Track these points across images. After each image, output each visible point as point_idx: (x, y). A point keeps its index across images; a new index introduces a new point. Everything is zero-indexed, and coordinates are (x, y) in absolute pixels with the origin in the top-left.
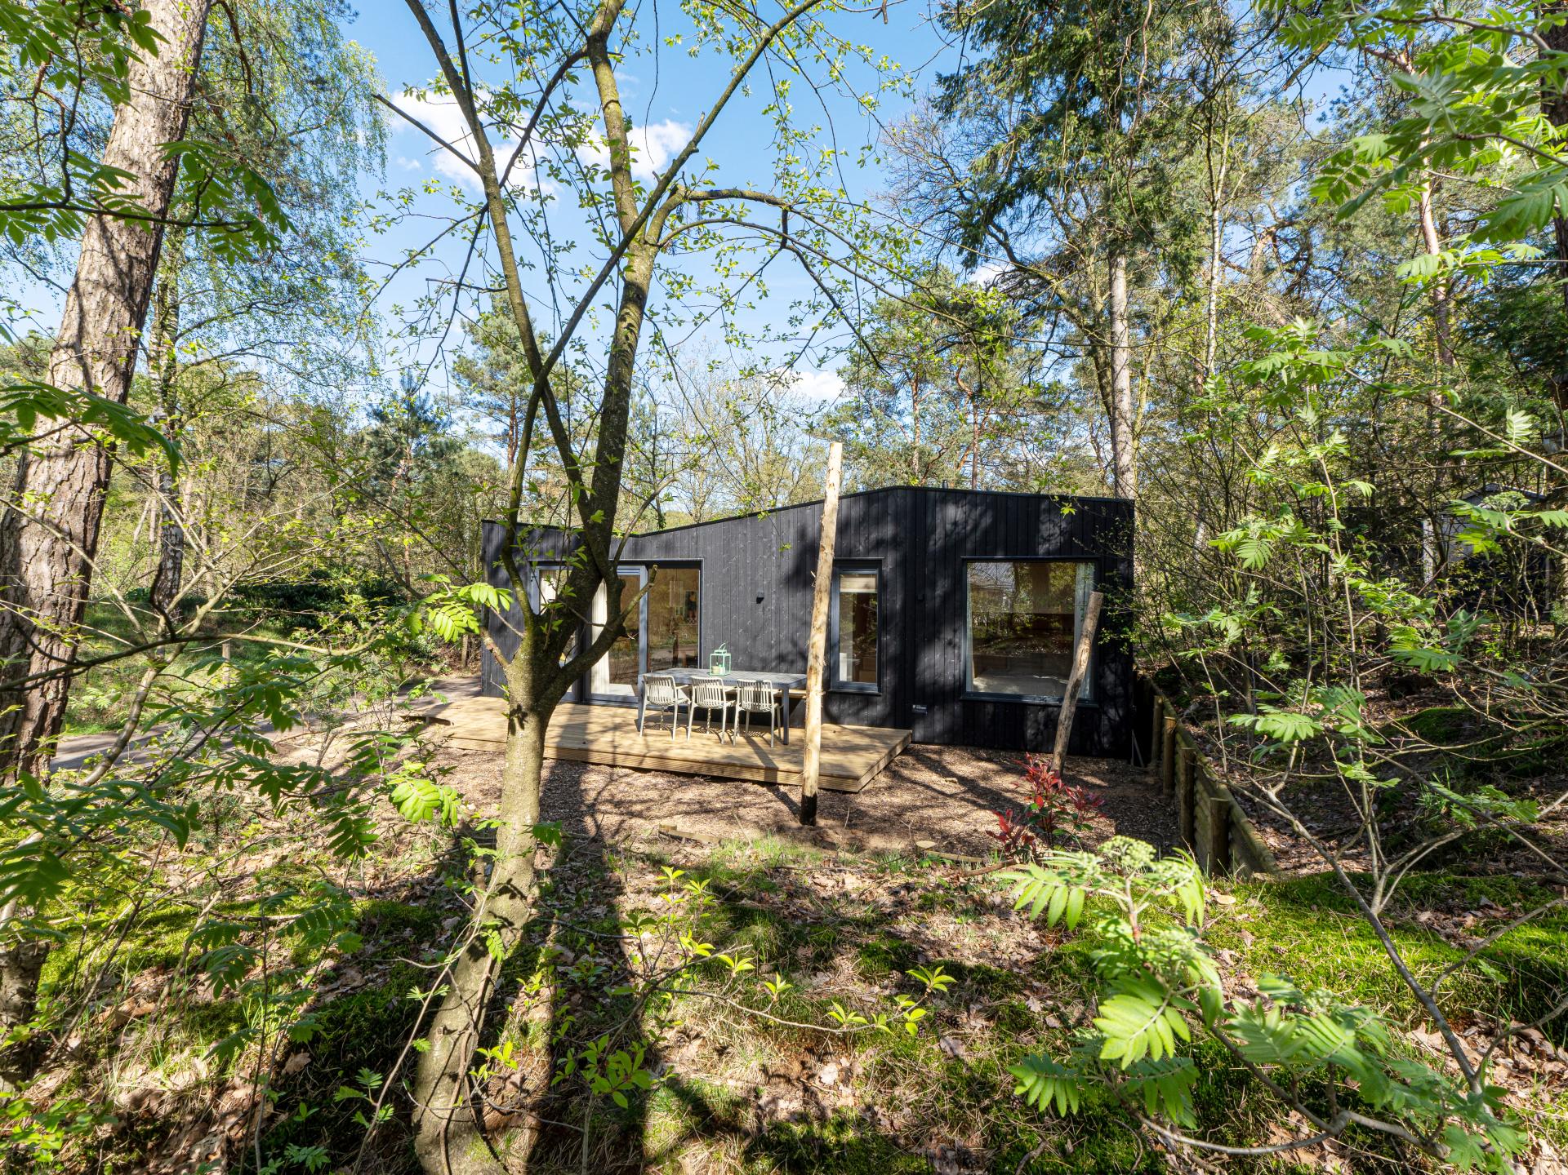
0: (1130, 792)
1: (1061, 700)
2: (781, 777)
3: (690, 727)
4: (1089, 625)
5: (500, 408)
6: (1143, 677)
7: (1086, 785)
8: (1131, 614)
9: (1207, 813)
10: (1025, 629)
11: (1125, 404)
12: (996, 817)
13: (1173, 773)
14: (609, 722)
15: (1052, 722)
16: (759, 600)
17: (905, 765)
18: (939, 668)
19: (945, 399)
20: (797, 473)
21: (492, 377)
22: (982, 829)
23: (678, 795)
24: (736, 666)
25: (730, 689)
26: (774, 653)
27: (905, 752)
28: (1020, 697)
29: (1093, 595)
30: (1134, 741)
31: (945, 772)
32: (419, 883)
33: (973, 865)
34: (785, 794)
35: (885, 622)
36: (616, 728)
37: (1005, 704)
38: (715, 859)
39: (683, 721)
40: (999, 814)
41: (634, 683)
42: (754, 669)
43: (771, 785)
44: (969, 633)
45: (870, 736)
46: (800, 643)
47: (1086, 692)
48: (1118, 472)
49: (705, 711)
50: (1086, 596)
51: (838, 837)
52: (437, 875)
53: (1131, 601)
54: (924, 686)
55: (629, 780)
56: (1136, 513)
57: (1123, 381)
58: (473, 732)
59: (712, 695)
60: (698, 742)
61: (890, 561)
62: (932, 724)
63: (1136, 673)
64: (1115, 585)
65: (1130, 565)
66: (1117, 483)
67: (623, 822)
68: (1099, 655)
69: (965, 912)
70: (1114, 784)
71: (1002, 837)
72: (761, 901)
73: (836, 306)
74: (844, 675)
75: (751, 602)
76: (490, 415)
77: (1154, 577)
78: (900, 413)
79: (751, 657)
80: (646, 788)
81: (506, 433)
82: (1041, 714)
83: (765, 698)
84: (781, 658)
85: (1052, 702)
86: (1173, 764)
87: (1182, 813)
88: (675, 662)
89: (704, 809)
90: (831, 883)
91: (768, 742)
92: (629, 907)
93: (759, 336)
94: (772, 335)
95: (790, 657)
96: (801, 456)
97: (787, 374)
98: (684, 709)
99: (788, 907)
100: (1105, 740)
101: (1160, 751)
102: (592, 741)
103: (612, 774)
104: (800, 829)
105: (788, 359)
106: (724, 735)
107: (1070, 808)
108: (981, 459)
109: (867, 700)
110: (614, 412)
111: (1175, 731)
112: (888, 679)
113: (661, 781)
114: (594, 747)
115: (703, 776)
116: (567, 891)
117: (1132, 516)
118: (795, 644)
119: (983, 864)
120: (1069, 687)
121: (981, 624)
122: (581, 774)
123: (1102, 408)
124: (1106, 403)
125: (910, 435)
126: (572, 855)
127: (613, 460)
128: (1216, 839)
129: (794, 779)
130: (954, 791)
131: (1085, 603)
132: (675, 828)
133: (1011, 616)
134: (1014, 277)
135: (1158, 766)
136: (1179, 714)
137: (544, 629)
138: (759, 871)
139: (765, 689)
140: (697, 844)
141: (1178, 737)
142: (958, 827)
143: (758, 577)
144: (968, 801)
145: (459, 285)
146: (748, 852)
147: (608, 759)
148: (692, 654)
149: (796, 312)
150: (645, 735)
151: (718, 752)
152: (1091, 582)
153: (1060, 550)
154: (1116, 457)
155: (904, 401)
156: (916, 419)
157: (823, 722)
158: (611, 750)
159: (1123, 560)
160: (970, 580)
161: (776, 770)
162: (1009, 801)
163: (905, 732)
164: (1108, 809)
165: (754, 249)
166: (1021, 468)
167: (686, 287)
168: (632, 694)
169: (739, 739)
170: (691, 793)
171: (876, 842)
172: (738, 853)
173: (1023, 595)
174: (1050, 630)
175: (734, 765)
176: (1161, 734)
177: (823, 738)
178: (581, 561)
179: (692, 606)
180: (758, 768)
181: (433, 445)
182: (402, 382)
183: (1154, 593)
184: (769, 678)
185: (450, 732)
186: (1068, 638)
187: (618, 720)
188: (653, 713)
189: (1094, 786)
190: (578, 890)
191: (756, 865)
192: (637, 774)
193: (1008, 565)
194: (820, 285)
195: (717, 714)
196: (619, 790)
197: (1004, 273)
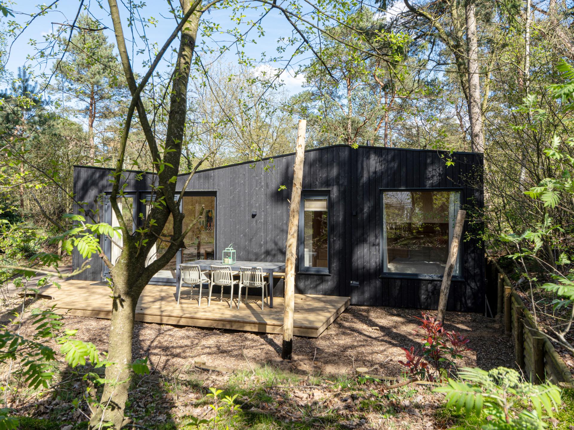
0: (485, 334)
1: (442, 277)
2: (269, 329)
3: (210, 297)
4: (458, 230)
5: (85, 93)
6: (491, 261)
7: (458, 329)
8: (483, 223)
9: (531, 346)
10: (419, 232)
11: (477, 94)
12: (403, 352)
13: (511, 322)
14: (157, 295)
15: (436, 292)
16: (254, 216)
17: (346, 320)
18: (367, 258)
19: (368, 89)
20: (275, 134)
21: (79, 73)
22: (396, 359)
23: (204, 342)
24: (239, 258)
25: (236, 273)
26: (263, 250)
27: (346, 311)
28: (416, 275)
29: (460, 212)
30: (487, 302)
31: (372, 324)
32: (41, 404)
33: (391, 382)
34: (271, 340)
35: (332, 229)
36: (162, 299)
37: (408, 279)
38: (231, 383)
39: (205, 294)
40: (405, 349)
41: (173, 269)
42: (250, 260)
43: (262, 334)
44: (385, 234)
45: (324, 302)
46: (280, 243)
47: (457, 271)
48: (474, 136)
49: (219, 287)
50: (455, 212)
51: (306, 366)
52: (54, 399)
53: (482, 215)
54: (357, 269)
55: (171, 333)
56: (485, 161)
57: (475, 80)
58: (67, 304)
59: (224, 277)
60: (215, 307)
61: (335, 192)
62: (363, 293)
63: (487, 259)
64: (473, 206)
65: (482, 193)
66: (473, 143)
67: (168, 360)
68: (464, 248)
69: (388, 412)
70: (475, 329)
71: (408, 364)
72: (263, 408)
73: (305, 41)
74: (307, 263)
75: (248, 217)
76: (77, 97)
77: (496, 200)
78: (339, 97)
79: (248, 252)
80: (183, 338)
81: (87, 109)
82: (430, 286)
83: (258, 278)
84: (267, 253)
85: (435, 278)
86: (510, 316)
87: (516, 346)
88: (199, 256)
89: (221, 351)
90: (305, 396)
91: (260, 306)
92: (180, 414)
93: (259, 60)
94: (267, 58)
95: (273, 252)
96: (277, 124)
97: (276, 82)
98: (206, 286)
99: (280, 411)
100: (469, 301)
101: (502, 308)
102: (146, 308)
103: (159, 330)
104: (282, 362)
105: (276, 72)
106: (232, 302)
107: (449, 345)
108: (389, 126)
109: (321, 278)
110: (177, 112)
111: (511, 295)
112: (335, 265)
113: (192, 333)
114: (147, 312)
115: (219, 329)
116: (139, 407)
117: (482, 163)
118: (276, 244)
119: (397, 381)
120: (447, 269)
121: (391, 228)
122: (140, 330)
123: (463, 95)
124: (465, 92)
125: (346, 110)
126: (140, 383)
127: (177, 141)
128: (537, 362)
129: (277, 330)
130: (377, 335)
131: (455, 217)
132: (204, 364)
133: (410, 224)
134: (408, 15)
135: (501, 317)
136: (513, 285)
137: (137, 245)
138: (261, 389)
139: (258, 273)
140: (219, 373)
141: (513, 299)
142: (380, 358)
143: (252, 201)
144: (386, 341)
145: (73, 27)
146: (252, 378)
147: (157, 319)
148: (209, 250)
149: (281, 44)
150: (181, 303)
151: (228, 314)
152: (458, 203)
153: (439, 184)
154: (472, 127)
155: (342, 90)
156: (350, 100)
157: (295, 293)
158: (159, 313)
159: (477, 190)
160: (385, 201)
161: (266, 324)
162: (411, 341)
163: (346, 299)
164: (472, 345)
165: (255, 8)
166: (414, 131)
167: (215, 30)
168: (172, 277)
169: (241, 305)
170: (212, 341)
171: (330, 369)
172: (246, 378)
173: (417, 210)
174: (434, 232)
175: (239, 322)
176: (502, 297)
177: (295, 303)
178: (161, 204)
179: (209, 219)
180: (254, 323)
181: (40, 116)
182: (19, 75)
183: (496, 210)
184: (260, 265)
185: (52, 304)
186: (446, 237)
187: (163, 294)
188: (186, 289)
189: (463, 330)
190: (145, 405)
191: (258, 386)
192: (177, 329)
193: (408, 193)
194: (296, 28)
195: (227, 289)
196: (165, 340)
197: (402, 13)
